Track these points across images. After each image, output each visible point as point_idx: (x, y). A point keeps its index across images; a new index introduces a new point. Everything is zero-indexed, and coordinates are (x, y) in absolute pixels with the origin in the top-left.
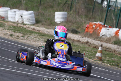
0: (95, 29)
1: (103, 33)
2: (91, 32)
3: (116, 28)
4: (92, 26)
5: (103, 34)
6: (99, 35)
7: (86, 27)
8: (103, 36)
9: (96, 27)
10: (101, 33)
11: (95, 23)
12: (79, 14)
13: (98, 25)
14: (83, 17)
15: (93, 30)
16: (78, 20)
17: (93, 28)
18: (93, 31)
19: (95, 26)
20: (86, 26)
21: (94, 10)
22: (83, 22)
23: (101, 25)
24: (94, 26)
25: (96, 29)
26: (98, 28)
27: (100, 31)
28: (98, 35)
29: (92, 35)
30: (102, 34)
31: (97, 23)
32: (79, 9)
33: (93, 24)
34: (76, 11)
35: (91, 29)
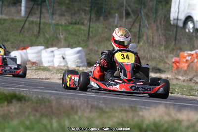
0: (190, 61)
2: (186, 68)
4: (185, 58)
7: (174, 62)
9: (191, 59)
11: (189, 53)
12: (154, 45)
13: (195, 56)
14: (163, 48)
15: (187, 65)
16: (154, 54)
17: (187, 61)
19: (190, 57)
21: (178, 37)
22: (164, 56)
24: (188, 58)
25: (192, 62)
26: (196, 60)
29: (188, 72)
31: (193, 53)
32: (153, 38)
33: (186, 54)
34: (148, 42)
35: (184, 62)
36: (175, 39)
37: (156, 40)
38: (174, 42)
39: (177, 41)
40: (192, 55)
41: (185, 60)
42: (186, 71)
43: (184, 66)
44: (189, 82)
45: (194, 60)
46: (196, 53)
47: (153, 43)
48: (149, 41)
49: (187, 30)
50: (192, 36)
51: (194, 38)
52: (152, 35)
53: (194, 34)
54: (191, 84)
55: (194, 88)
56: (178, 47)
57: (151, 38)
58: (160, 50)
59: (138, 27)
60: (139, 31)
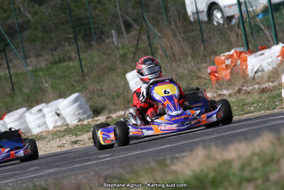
0: (232, 65)
1: (253, 66)
2: (229, 77)
3: (278, 43)
4: (224, 63)
5: (256, 69)
6: (247, 76)
7: (210, 74)
8: (256, 72)
9: (232, 61)
10: (249, 68)
11: (227, 54)
12: (177, 58)
13: (235, 56)
15: (229, 71)
16: (180, 71)
17: (226, 66)
18: (231, 73)
19: (230, 60)
20: (209, 71)
21: (205, 37)
22: (195, 68)
23: (241, 53)
24: (228, 62)
25: (234, 66)
26: (239, 62)
27: (247, 66)
28: (245, 75)
29: (233, 81)
30: (252, 70)
31: (232, 52)
32: (172, 49)
33: (223, 58)
34: (167, 56)
35: (223, 69)
36: (203, 41)
37: (177, 50)
38: (202, 46)
39: (206, 43)
40: (232, 56)
41: (224, 66)
42: (230, 80)
43: (225, 74)
44: (238, 95)
45: (236, 62)
46: (236, 51)
47: (174, 56)
48: (168, 54)
49: (215, 23)
50: (224, 28)
51: (229, 32)
52: (169, 45)
53: (226, 26)
54: (242, 97)
55: (247, 101)
56: (210, 51)
57: (169, 50)
58: (187, 63)
59: (147, 39)
60: (150, 45)
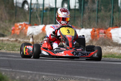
3: (42, 24)
6: (26, 35)
7: (12, 30)
8: (30, 34)
10: (28, 32)
11: (21, 23)
14: (7, 21)
16: (2, 25)
18: (20, 32)
24: (20, 27)
25: (22, 29)
26: (24, 28)
29: (20, 36)
31: (23, 23)
33: (18, 25)
36: (16, 16)
41: (18, 28)
43: (17, 32)
58: (6, 23)
